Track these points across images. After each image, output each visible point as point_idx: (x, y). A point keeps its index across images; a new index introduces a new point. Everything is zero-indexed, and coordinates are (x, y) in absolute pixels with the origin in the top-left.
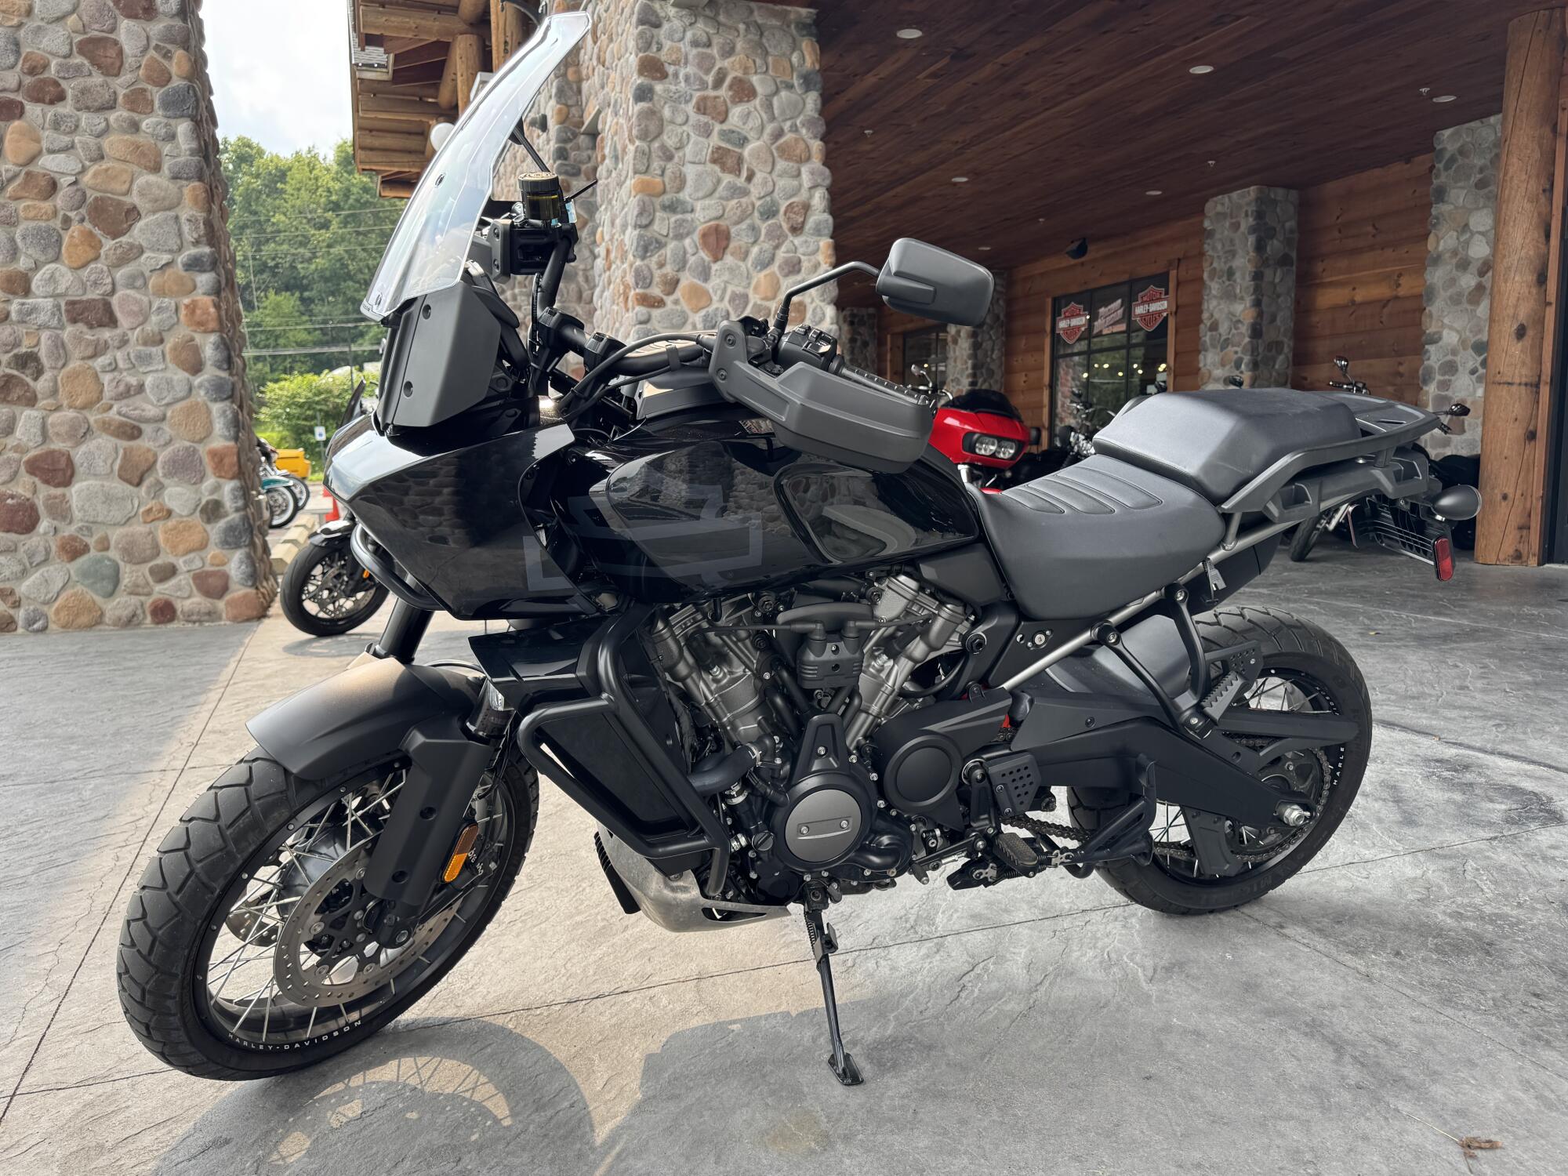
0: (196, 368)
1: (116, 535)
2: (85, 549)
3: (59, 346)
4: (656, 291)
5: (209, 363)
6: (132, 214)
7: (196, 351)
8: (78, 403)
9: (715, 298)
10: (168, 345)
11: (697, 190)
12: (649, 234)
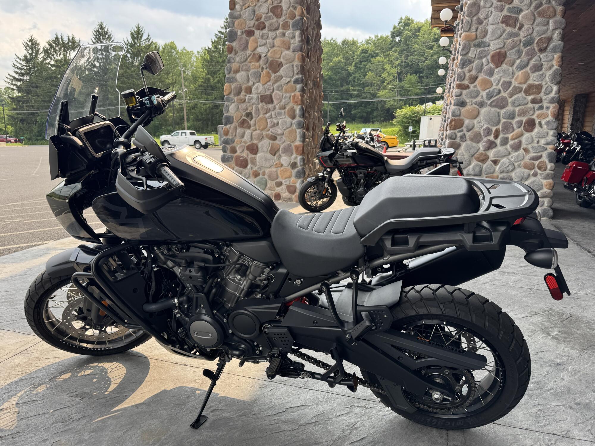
0: (293, 117)
1: (267, 171)
2: (259, 174)
3: (258, 110)
4: (466, 82)
5: (297, 116)
6: (281, 65)
7: (294, 111)
8: (261, 128)
9: (494, 84)
10: (287, 110)
11: (492, 36)
12: (466, 58)
